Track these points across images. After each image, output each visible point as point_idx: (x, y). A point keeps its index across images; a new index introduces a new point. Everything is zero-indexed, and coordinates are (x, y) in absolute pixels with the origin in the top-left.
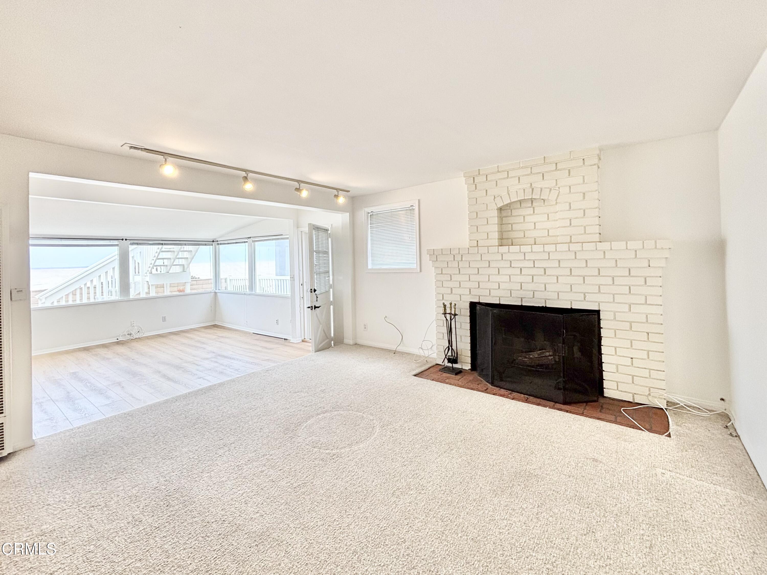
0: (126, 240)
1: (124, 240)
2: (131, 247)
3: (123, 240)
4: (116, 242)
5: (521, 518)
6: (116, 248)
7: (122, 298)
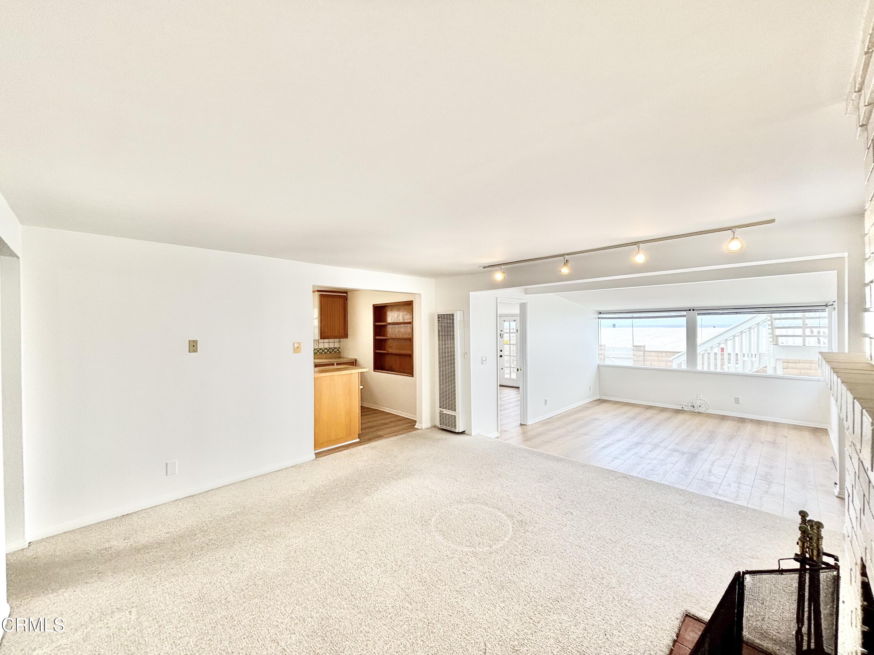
0: (693, 310)
1: (692, 311)
2: (699, 318)
3: (690, 310)
4: (684, 313)
5: (284, 626)
6: (685, 319)
7: (688, 369)
